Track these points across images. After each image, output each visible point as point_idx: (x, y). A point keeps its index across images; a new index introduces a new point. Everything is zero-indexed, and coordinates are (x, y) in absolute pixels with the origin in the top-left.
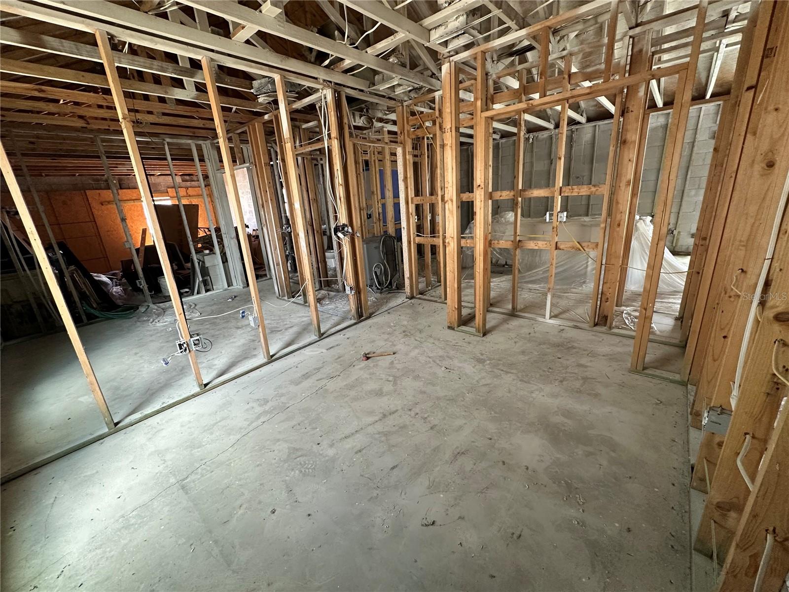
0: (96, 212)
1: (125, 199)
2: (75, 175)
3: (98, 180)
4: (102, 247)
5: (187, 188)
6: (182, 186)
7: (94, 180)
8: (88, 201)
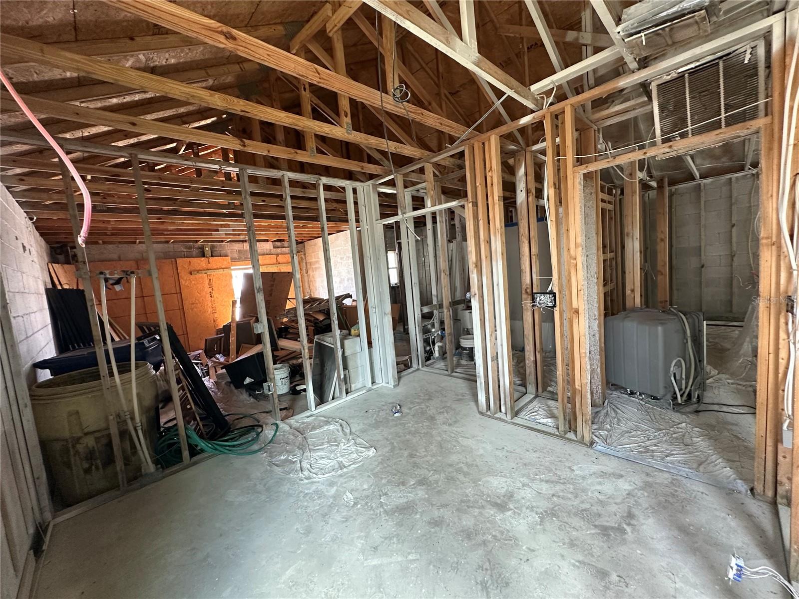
0: (182, 282)
1: (215, 267)
2: (168, 242)
3: (190, 248)
4: (183, 322)
5: (277, 255)
6: (273, 252)
7: (186, 248)
8: (177, 269)
